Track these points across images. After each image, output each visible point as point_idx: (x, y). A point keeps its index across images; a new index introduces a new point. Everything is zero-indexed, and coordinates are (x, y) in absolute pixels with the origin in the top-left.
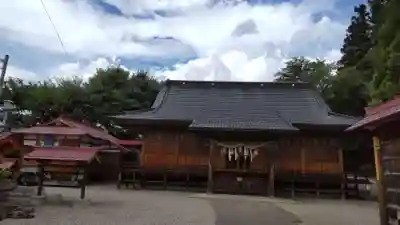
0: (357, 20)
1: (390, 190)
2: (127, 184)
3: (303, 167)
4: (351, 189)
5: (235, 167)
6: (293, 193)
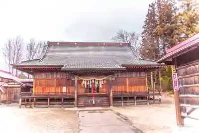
0: (151, 11)
1: (181, 95)
2: (26, 105)
3: (128, 90)
4: (151, 99)
5: (90, 92)
6: (123, 104)
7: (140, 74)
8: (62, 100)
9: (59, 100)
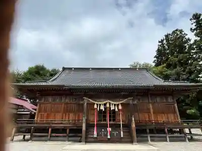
6: (149, 138)
7: (167, 99)
8: (68, 131)
9: (64, 130)
